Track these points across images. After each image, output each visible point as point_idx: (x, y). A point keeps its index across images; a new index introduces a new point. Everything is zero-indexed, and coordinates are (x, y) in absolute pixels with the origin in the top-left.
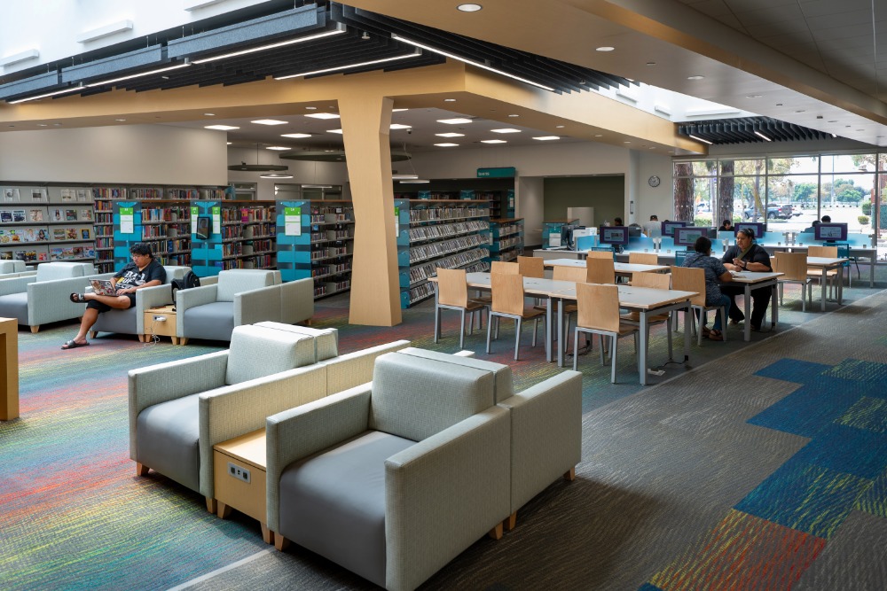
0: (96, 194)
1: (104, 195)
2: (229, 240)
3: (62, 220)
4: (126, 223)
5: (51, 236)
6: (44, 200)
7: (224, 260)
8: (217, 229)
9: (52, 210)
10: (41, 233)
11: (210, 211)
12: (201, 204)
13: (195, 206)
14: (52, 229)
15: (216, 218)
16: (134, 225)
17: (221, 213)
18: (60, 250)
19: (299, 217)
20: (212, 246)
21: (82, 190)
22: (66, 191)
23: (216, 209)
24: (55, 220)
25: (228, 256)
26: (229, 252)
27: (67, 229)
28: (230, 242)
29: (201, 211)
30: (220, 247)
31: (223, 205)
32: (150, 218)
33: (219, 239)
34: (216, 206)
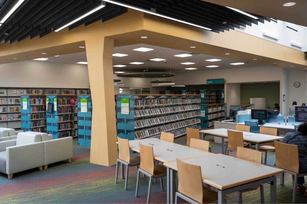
0: (28, 92)
1: (32, 93)
2: (62, 114)
3: (13, 103)
4: (25, 105)
5: (8, 110)
6: (5, 95)
7: (58, 123)
8: (55, 109)
9: (9, 99)
10: (4, 108)
11: (53, 101)
12: (50, 97)
13: (48, 97)
14: (9, 107)
15: (55, 103)
16: (28, 106)
17: (57, 101)
18: (12, 116)
19: (86, 103)
20: (54, 117)
21: (22, 91)
22: (15, 91)
23: (55, 99)
24: (10, 103)
25: (62, 121)
26: (62, 119)
27: (15, 107)
28: (63, 115)
29: (50, 100)
30: (57, 117)
31: (58, 97)
32: (35, 103)
33: (56, 114)
34: (55, 98)
